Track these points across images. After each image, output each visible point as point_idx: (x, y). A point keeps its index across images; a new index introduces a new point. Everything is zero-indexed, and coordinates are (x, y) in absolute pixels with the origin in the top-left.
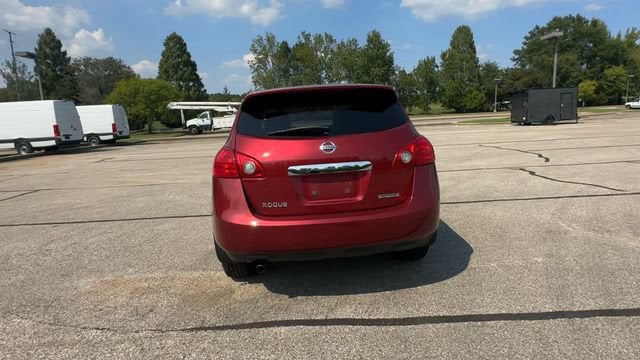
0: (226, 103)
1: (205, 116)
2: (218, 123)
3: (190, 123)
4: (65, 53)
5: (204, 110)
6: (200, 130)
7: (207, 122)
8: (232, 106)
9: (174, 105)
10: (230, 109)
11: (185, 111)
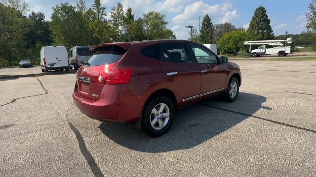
0: (277, 41)
1: (262, 48)
2: (269, 51)
3: (254, 51)
4: (211, 23)
5: (262, 45)
6: (258, 55)
7: (263, 51)
8: (280, 42)
9: (246, 43)
10: (278, 44)
11: (252, 45)
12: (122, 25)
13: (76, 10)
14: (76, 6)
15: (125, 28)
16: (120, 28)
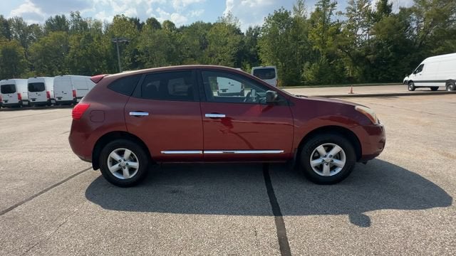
12: (363, 26)
13: (292, 16)
14: (292, 11)
15: (368, 30)
16: (360, 32)
